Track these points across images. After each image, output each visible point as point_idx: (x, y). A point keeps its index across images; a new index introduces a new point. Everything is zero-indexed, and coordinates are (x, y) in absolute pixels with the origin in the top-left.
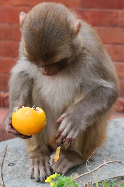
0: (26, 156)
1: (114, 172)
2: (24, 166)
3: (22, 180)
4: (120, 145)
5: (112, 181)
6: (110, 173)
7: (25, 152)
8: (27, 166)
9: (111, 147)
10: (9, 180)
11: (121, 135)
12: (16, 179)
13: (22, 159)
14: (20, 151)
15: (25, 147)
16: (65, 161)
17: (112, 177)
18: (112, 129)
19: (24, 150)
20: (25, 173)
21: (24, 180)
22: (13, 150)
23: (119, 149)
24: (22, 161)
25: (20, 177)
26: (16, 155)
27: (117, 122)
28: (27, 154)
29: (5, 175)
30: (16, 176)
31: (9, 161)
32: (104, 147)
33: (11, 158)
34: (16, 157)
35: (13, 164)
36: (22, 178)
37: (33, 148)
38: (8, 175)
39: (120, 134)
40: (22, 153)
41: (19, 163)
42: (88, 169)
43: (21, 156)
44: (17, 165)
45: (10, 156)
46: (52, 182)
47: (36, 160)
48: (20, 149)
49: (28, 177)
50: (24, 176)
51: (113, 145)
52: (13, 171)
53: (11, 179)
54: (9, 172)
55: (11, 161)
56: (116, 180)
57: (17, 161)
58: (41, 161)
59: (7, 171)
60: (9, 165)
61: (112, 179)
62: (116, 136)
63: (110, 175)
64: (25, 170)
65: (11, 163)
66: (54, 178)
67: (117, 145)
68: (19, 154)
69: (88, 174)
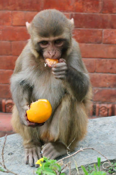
0: (22, 148)
1: (92, 159)
2: (21, 155)
3: (19, 166)
4: (97, 139)
5: (90, 166)
6: (88, 160)
7: (21, 144)
8: (23, 155)
9: (90, 140)
10: (9, 165)
11: (99, 131)
12: (14, 165)
13: (19, 150)
14: (17, 144)
15: (22, 140)
16: (54, 151)
17: (90, 163)
18: (92, 127)
19: (20, 143)
20: (21, 160)
21: (21, 166)
22: (12, 143)
23: (97, 142)
24: (19, 151)
25: (17, 163)
26: (15, 147)
27: (96, 121)
28: (23, 146)
29: (6, 162)
30: (14, 163)
31: (8, 151)
32: (84, 141)
33: (10, 149)
34: (14, 148)
35: (12, 154)
36: (19, 164)
37: (28, 142)
38: (8, 162)
39: (97, 130)
40: (19, 145)
41: (16, 153)
42: (68, 154)
43: (18, 147)
44: (15, 154)
45: (10, 147)
46: (41, 164)
47: (30, 150)
48: (17, 142)
49: (24, 163)
50: (20, 163)
51: (92, 139)
52: (12, 158)
53: (10, 165)
54: (9, 160)
55: (11, 151)
56: (92, 165)
57: (15, 151)
58: (34, 151)
59: (7, 159)
60: (9, 154)
61: (90, 165)
62: (95, 132)
63: (88, 161)
64: (21, 158)
65: (11, 153)
66: (43, 161)
67: (94, 139)
68: (17, 146)
69: (68, 158)
